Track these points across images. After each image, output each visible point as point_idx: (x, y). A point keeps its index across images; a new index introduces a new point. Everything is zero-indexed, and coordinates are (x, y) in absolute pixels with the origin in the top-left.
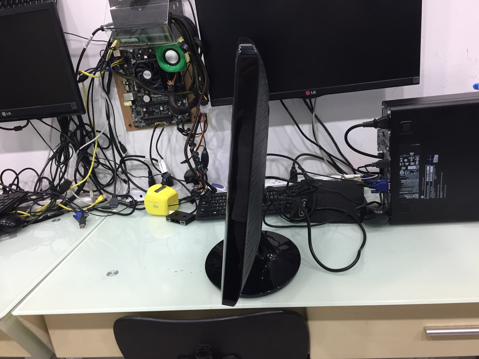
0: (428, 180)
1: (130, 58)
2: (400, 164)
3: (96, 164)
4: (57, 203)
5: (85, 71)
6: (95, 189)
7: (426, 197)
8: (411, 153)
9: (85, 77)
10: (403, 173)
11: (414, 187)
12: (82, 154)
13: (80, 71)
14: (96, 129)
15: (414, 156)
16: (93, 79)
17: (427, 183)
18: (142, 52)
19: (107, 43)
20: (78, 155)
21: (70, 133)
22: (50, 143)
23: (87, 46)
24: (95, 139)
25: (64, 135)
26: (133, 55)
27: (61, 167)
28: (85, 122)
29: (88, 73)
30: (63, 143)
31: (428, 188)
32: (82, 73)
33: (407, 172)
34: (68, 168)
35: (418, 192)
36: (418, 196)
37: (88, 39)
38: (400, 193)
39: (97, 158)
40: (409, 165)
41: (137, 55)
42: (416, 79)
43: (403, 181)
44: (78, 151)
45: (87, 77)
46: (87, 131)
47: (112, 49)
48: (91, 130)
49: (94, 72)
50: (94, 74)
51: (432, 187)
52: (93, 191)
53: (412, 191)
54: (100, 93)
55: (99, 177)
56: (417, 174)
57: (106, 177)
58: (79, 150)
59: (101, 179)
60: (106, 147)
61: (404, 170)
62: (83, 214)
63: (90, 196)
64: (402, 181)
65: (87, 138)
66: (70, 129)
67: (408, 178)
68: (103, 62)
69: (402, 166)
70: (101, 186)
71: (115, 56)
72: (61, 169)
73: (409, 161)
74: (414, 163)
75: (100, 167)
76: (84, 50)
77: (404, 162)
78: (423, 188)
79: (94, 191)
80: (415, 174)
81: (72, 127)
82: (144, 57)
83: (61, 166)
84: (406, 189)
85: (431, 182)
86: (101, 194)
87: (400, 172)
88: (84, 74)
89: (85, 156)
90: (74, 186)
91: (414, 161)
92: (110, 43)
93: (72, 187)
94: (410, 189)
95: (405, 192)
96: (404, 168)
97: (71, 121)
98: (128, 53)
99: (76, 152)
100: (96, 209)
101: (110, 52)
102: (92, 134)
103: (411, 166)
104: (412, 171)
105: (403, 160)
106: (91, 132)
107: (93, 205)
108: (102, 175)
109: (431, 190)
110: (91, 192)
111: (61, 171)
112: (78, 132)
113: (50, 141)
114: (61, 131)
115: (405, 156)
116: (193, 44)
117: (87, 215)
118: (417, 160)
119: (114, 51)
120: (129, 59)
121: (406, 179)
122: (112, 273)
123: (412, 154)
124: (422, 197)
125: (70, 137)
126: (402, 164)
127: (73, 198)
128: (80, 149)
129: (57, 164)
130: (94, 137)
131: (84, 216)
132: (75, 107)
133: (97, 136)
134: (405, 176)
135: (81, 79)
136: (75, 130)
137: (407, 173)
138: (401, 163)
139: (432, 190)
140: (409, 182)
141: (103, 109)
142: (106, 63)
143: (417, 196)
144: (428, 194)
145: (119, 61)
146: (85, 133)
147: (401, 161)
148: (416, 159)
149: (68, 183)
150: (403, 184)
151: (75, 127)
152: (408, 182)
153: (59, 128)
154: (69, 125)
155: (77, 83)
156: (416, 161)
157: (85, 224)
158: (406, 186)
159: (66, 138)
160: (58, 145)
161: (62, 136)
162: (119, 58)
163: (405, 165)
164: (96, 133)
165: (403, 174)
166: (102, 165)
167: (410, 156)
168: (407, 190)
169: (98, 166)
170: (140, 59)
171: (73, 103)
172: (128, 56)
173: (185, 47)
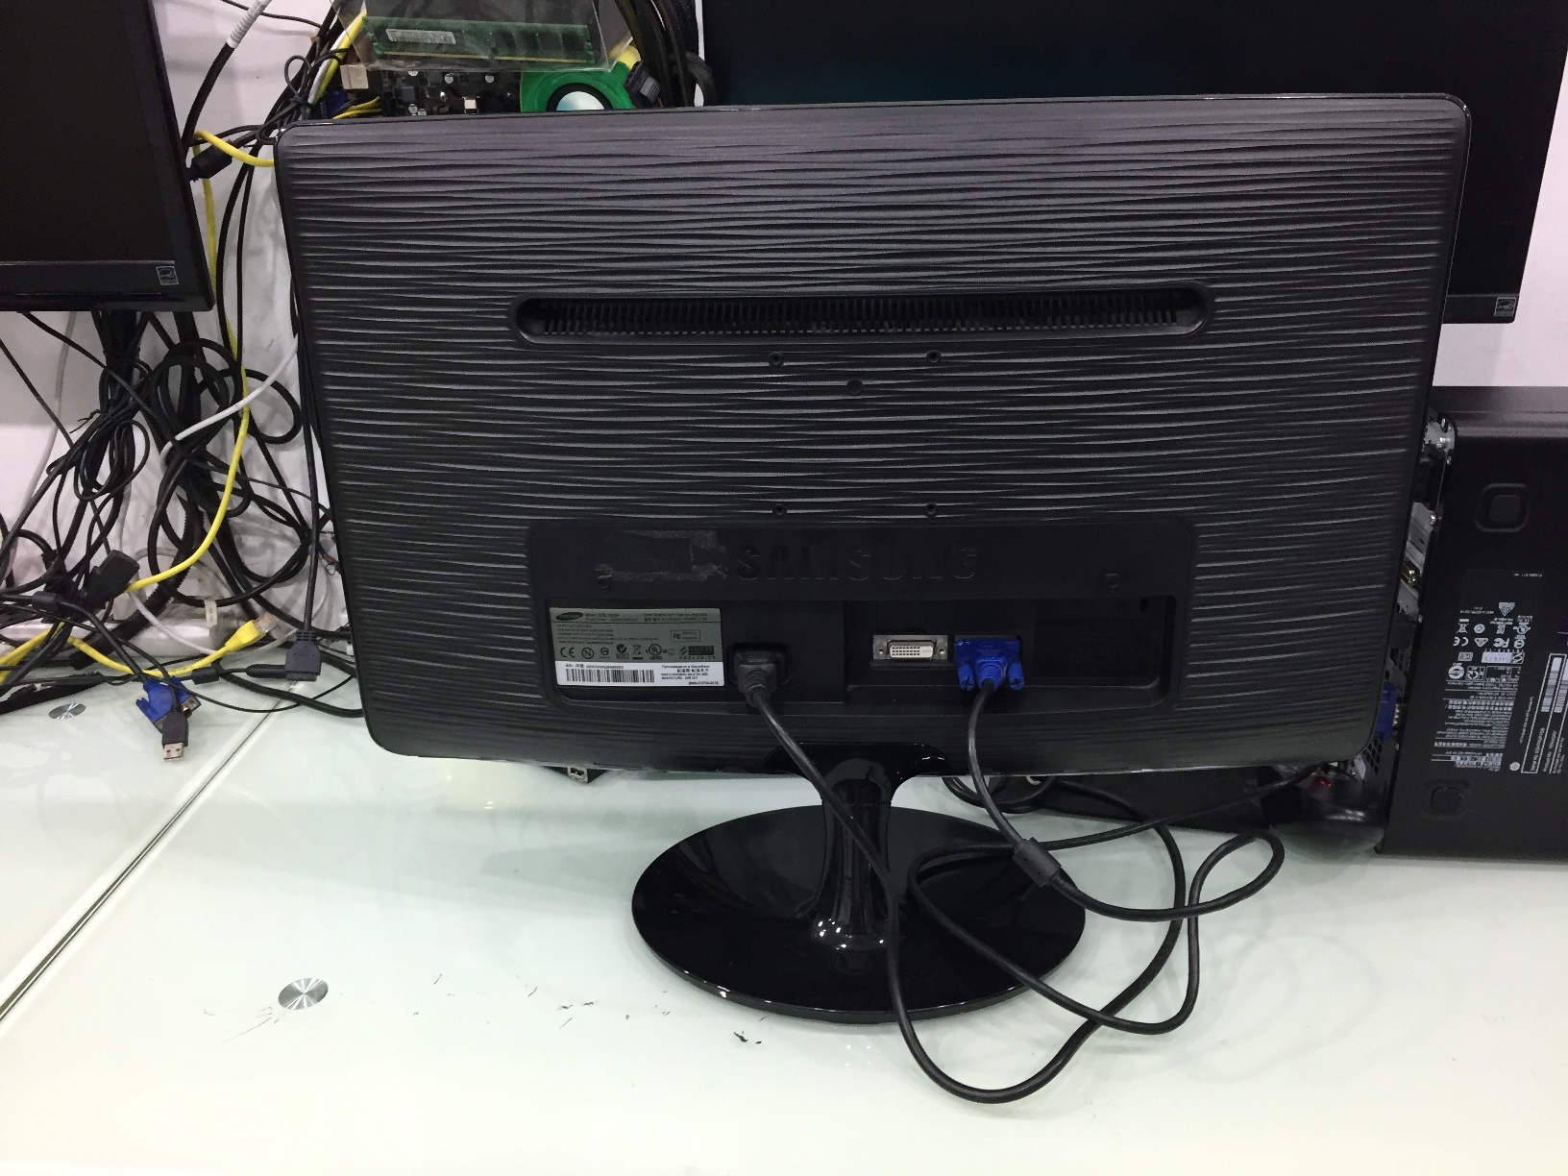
0: (1545, 709)
1: (405, 98)
2: (1453, 641)
3: (238, 500)
4: (74, 638)
5: (221, 136)
6: (227, 593)
7: (1528, 767)
8: (1501, 605)
9: (216, 161)
10: (1461, 675)
11: (1490, 728)
12: (184, 459)
13: (199, 135)
14: (247, 363)
15: (1512, 614)
16: (247, 170)
17: (1543, 717)
18: (455, 79)
19: (315, 30)
20: (168, 460)
21: (142, 373)
22: (57, 403)
23: (240, 36)
24: (241, 404)
25: (117, 378)
26: (417, 89)
27: (98, 506)
28: (203, 334)
29: (230, 142)
30: (111, 411)
31: (1543, 736)
32: (204, 141)
33: (1478, 670)
34: (122, 507)
35: (1502, 746)
36: (1500, 760)
37: (246, 9)
38: (1436, 744)
39: (242, 478)
40: (1490, 647)
41: (435, 93)
42: (1506, 303)
43: (1454, 704)
44: (169, 445)
45: (226, 160)
46: (207, 369)
47: (335, 57)
48: (227, 366)
49: (254, 142)
50: (255, 152)
51: (1557, 736)
52: (217, 601)
53: (1481, 742)
54: (272, 226)
55: (242, 545)
56: (1509, 683)
57: (272, 547)
58: (174, 441)
59: (251, 552)
60: (279, 434)
61: (1465, 665)
62: (178, 700)
63: (203, 616)
64: (1451, 702)
65: (206, 396)
66: (143, 356)
67: (1475, 694)
68: (298, 106)
69: (1460, 648)
70: (250, 581)
71: (346, 87)
72: (97, 511)
73: (1491, 633)
74: (1507, 643)
75: (253, 509)
76: (227, 51)
77: (1472, 635)
78: (1523, 734)
79: (221, 603)
80: (1504, 680)
81: (150, 348)
82: (464, 102)
83: (99, 501)
84: (1462, 734)
85: (1557, 717)
86: (251, 615)
87: (1451, 671)
88: (213, 148)
89: (196, 467)
90: (146, 582)
91: (1510, 634)
92: (328, 33)
93: (136, 584)
94: (1474, 734)
95: (1453, 744)
96: (1466, 656)
97: (149, 324)
98: (399, 80)
99: (160, 448)
100: (229, 677)
101: (328, 66)
102: (229, 380)
103: (1495, 650)
104: (1494, 671)
105: (1470, 628)
106: (225, 373)
107: (214, 655)
108: (257, 538)
109: (1552, 742)
110: (211, 607)
111: (96, 519)
112: (175, 374)
113: (59, 394)
114: (104, 361)
115: (1478, 611)
116: (677, 77)
117: (195, 705)
118: (1523, 630)
119: (343, 68)
120: (401, 102)
121: (1466, 695)
122: (299, 993)
123: (1506, 607)
124: (1515, 766)
125: (139, 390)
126: (1463, 641)
127: (138, 624)
128: (179, 437)
129: (81, 489)
130: (238, 397)
131: (179, 709)
132: (170, 281)
133: (250, 393)
134: (1465, 686)
135: (202, 163)
136: (160, 365)
137: (1476, 674)
138: (1461, 636)
139: (1555, 744)
140: (1478, 708)
141: (277, 287)
142: (308, 110)
143: (1494, 761)
144: (1535, 758)
145: (361, 109)
146: (199, 377)
147: (1462, 629)
148: (1518, 625)
149: (121, 569)
150: (1453, 712)
151: (164, 349)
152: (1473, 708)
153: (96, 348)
154: (138, 341)
155: (184, 178)
156: (1515, 632)
157: (186, 744)
158: (1462, 720)
159: (123, 390)
160: (91, 417)
161: (106, 382)
162: (361, 96)
163: (1472, 647)
164: (248, 382)
165: (1458, 677)
166: (262, 503)
167: (1499, 614)
168: (1463, 737)
169: (244, 506)
170: (447, 109)
171: (168, 262)
172: (399, 92)
173: (648, 87)
